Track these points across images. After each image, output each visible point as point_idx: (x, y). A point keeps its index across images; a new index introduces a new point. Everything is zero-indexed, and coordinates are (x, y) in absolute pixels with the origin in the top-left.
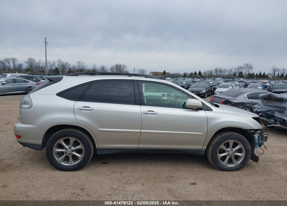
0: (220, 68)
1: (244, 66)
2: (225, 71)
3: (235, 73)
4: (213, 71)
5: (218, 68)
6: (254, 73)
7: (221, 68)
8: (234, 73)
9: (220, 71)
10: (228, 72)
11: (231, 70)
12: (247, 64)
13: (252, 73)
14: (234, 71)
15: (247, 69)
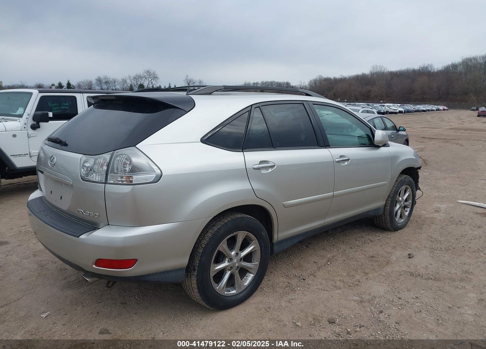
0: (106, 78)
1: (145, 74)
2: (115, 81)
3: (131, 86)
4: (94, 82)
5: (102, 77)
6: (160, 86)
7: (108, 77)
8: (129, 85)
9: (107, 83)
10: (120, 84)
11: (125, 81)
12: (148, 71)
13: (158, 86)
14: (129, 82)
15: (150, 79)
